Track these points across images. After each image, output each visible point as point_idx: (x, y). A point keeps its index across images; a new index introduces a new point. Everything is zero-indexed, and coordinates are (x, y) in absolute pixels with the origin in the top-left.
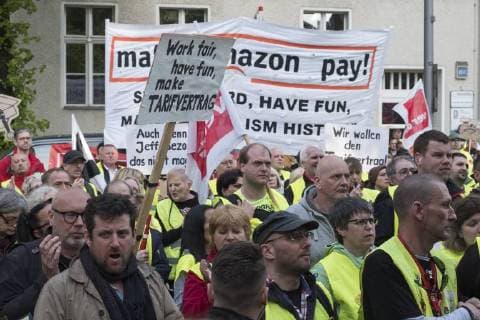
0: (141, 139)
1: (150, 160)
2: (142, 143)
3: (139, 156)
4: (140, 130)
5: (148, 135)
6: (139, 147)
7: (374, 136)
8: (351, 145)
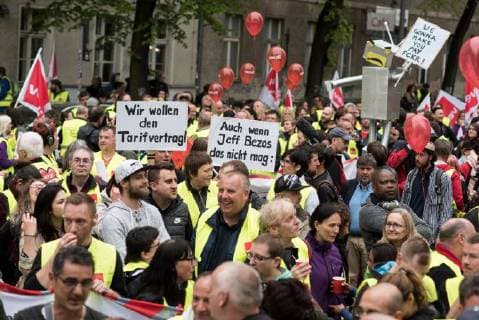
0: (224, 131)
1: (229, 153)
2: (224, 136)
3: (220, 148)
4: (225, 123)
5: (232, 128)
6: (221, 139)
7: (172, 112)
8: (147, 123)
